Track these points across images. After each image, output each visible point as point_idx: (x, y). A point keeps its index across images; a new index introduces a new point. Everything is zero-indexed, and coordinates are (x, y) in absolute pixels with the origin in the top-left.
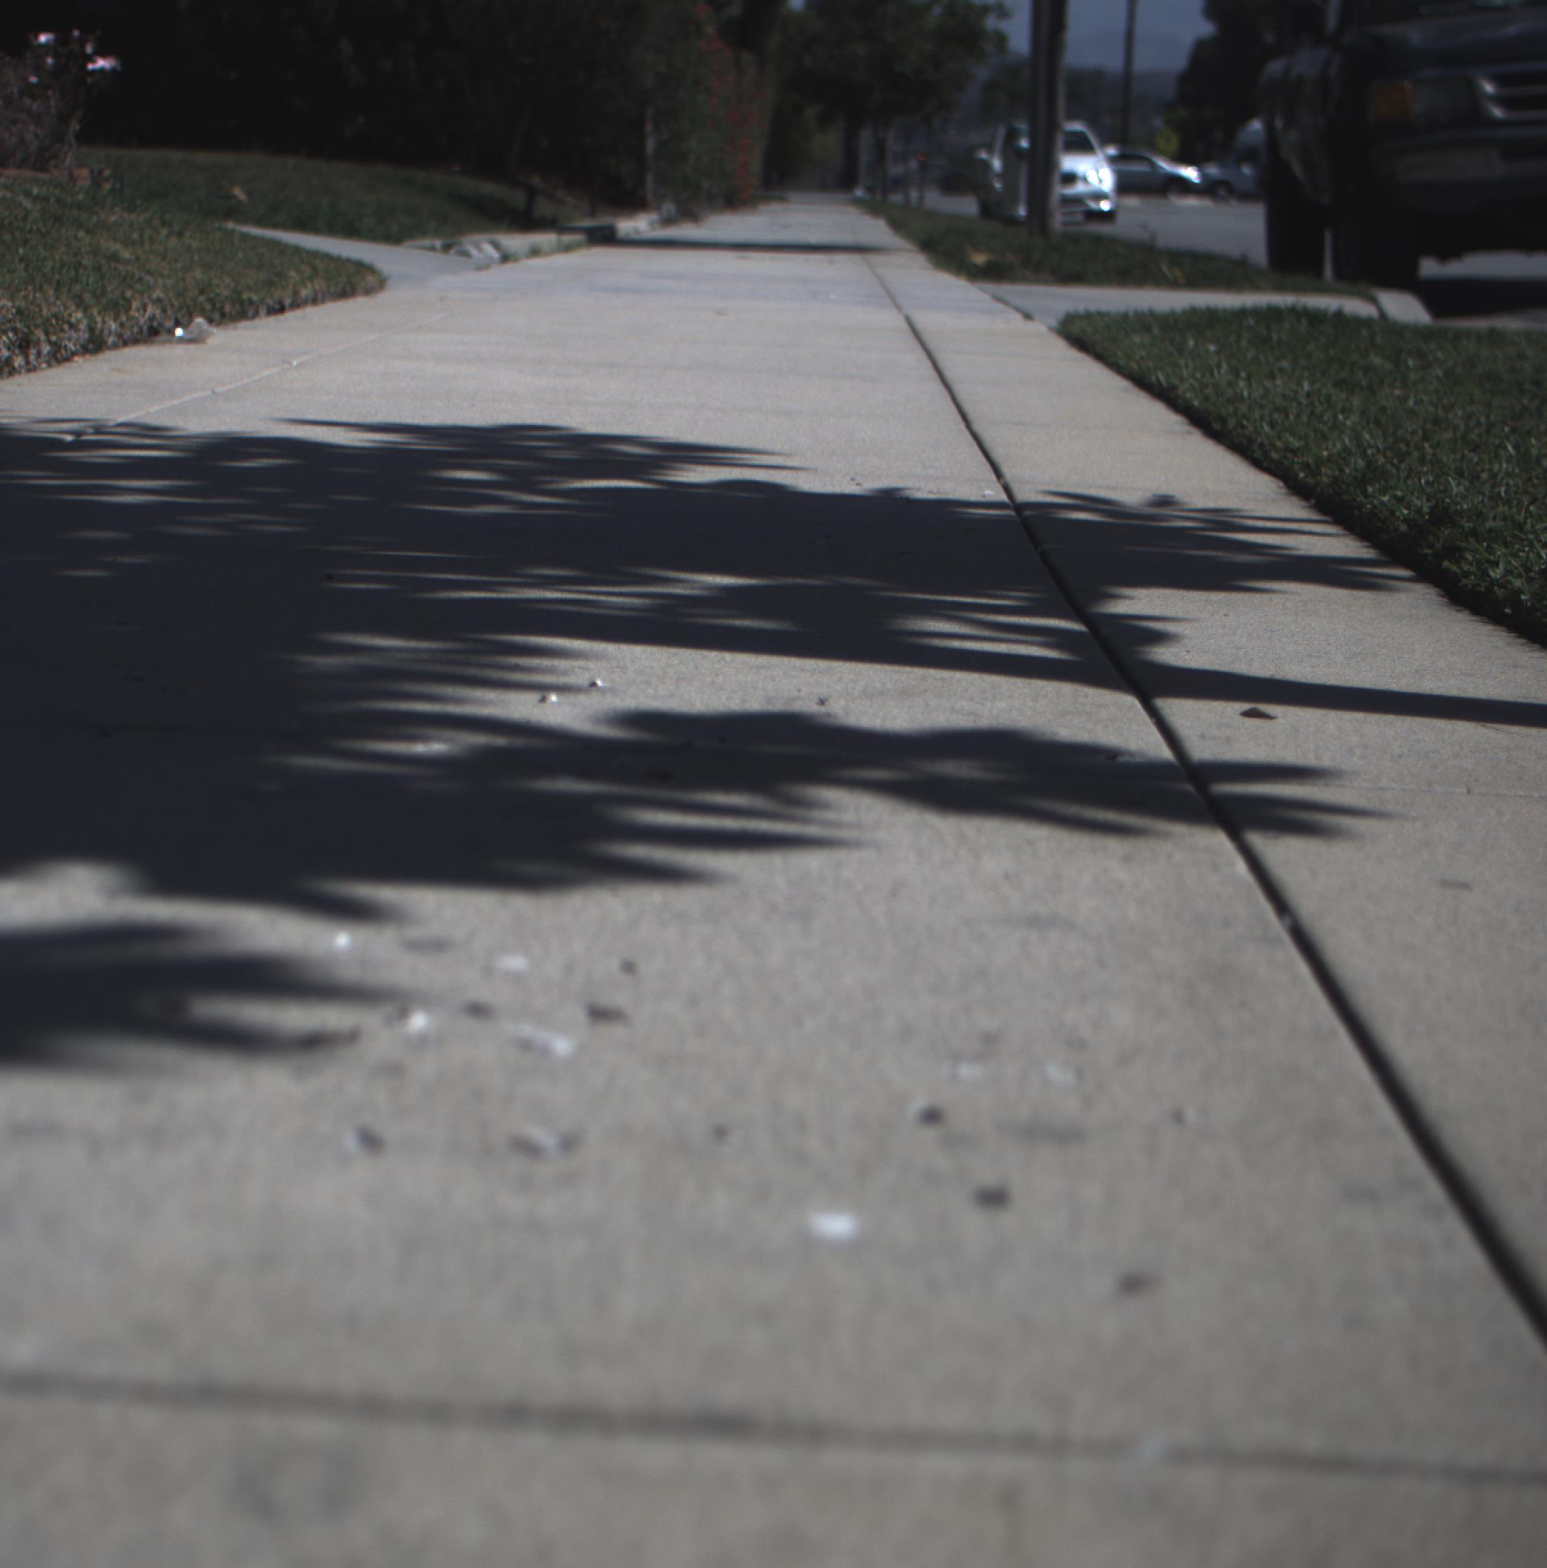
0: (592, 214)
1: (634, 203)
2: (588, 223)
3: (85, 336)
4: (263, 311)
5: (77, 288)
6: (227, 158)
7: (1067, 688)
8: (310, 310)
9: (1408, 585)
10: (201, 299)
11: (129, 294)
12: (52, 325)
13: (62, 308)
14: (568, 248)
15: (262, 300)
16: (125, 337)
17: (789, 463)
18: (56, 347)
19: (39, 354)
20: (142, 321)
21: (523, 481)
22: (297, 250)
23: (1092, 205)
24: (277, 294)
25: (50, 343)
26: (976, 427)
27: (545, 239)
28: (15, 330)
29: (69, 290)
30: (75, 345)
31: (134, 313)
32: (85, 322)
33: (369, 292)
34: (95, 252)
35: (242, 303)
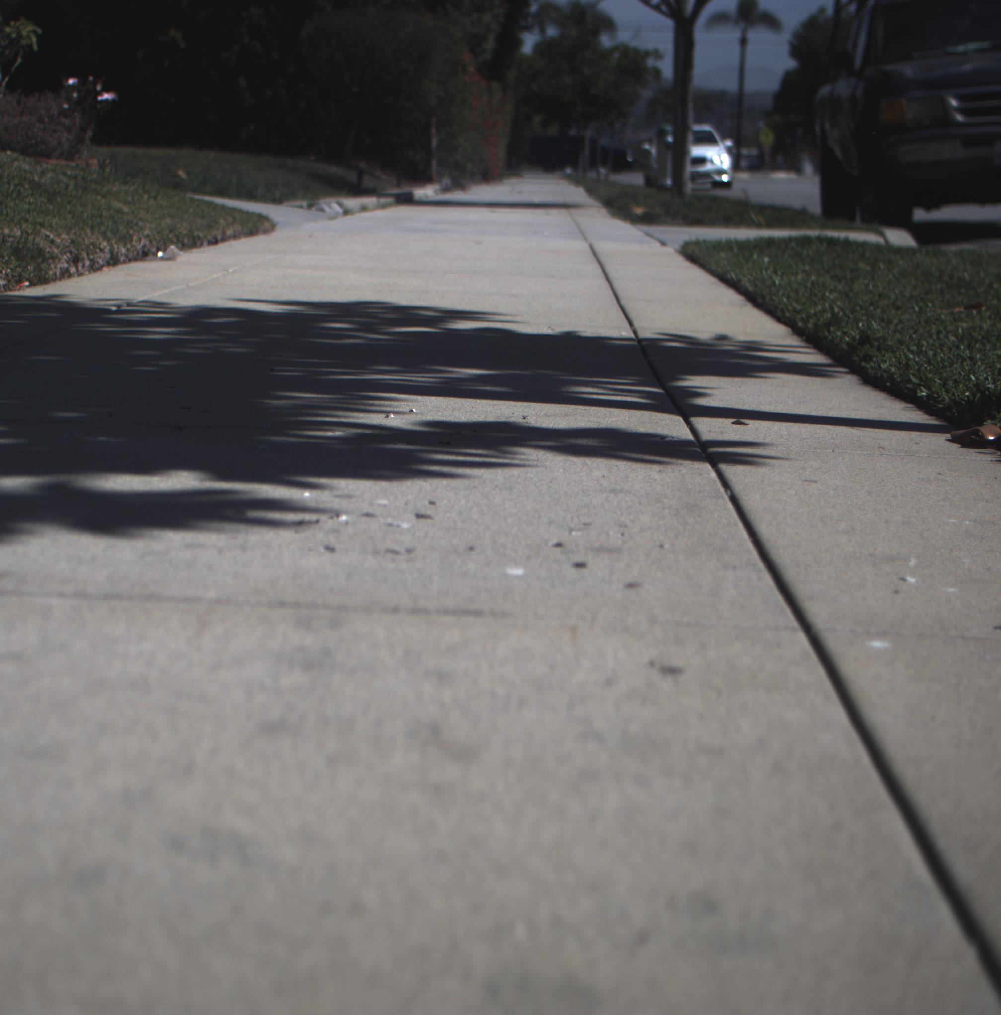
0: (398, 185)
1: (424, 179)
2: (396, 191)
3: (108, 256)
4: (205, 243)
5: (103, 228)
6: (171, 152)
7: (647, 414)
8: (233, 243)
9: (843, 375)
10: (171, 235)
11: (131, 232)
12: (90, 249)
13: (95, 240)
14: (384, 207)
15: (205, 236)
16: (130, 257)
17: (515, 319)
18: (93, 262)
19: (83, 266)
20: (139, 248)
21: (369, 328)
22: (223, 207)
23: (717, 178)
24: (214, 233)
25: (89, 259)
26: (623, 302)
27: (370, 201)
28: (71, 252)
29: (99, 230)
30: (103, 261)
31: (134, 243)
32: (108, 248)
33: (266, 232)
34: (109, 208)
35: (194, 238)
